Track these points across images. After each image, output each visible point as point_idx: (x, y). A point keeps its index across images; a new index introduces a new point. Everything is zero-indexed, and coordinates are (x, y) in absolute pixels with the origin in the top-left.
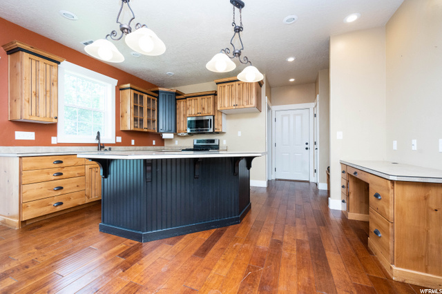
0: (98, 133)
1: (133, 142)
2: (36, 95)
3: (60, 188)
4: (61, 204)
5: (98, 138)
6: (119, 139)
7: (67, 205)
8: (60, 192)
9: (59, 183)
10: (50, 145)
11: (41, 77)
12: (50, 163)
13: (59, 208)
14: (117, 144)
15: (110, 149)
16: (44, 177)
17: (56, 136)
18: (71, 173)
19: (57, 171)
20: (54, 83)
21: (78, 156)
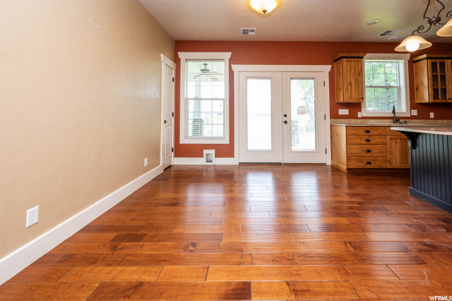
0: (394, 107)
1: (432, 115)
2: (351, 84)
3: (369, 151)
4: (369, 163)
5: (394, 112)
6: (415, 113)
7: (374, 165)
8: (369, 154)
9: (369, 147)
10: (357, 118)
11: (352, 71)
12: (362, 132)
13: (368, 166)
14: (412, 117)
15: (405, 122)
16: (359, 141)
17: (361, 111)
18: (376, 140)
19: (366, 138)
20: (360, 73)
21: (392, 129)
